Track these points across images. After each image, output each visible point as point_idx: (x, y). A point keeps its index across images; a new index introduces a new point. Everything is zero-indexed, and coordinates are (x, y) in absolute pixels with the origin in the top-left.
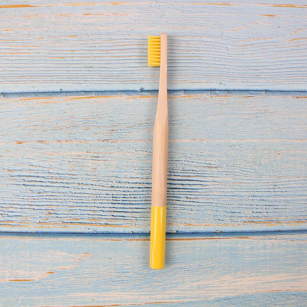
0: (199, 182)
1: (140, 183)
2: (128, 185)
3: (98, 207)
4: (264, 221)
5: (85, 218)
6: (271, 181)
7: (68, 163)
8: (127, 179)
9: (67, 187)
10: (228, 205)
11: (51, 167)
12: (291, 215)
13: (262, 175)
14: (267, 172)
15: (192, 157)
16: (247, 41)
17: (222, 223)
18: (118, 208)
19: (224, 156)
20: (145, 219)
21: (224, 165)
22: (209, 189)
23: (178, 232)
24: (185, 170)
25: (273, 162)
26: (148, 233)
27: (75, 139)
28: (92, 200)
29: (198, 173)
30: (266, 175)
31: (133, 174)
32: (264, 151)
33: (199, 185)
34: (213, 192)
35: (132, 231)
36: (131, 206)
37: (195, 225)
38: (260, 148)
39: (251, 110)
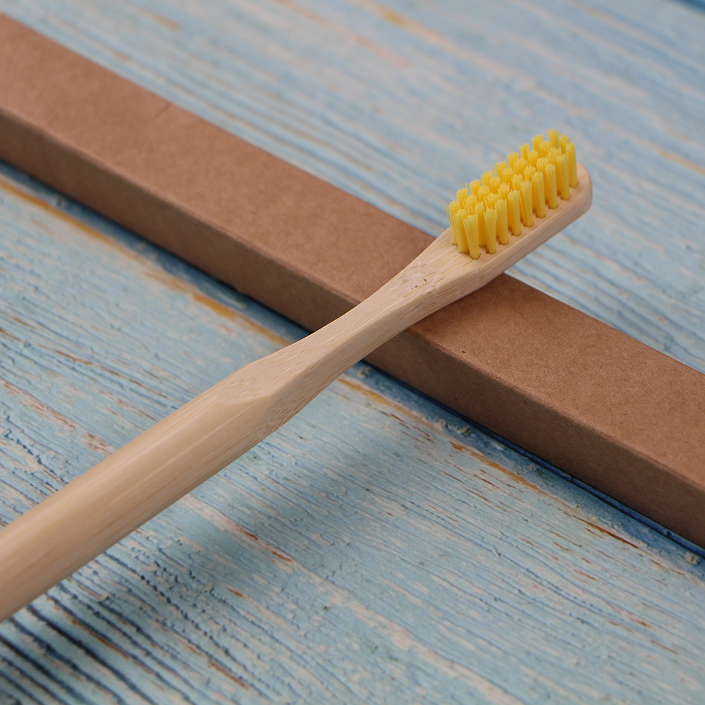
15: (185, 585)
21: (279, 694)
24: (112, 611)
29: (148, 653)
39: (577, 582)
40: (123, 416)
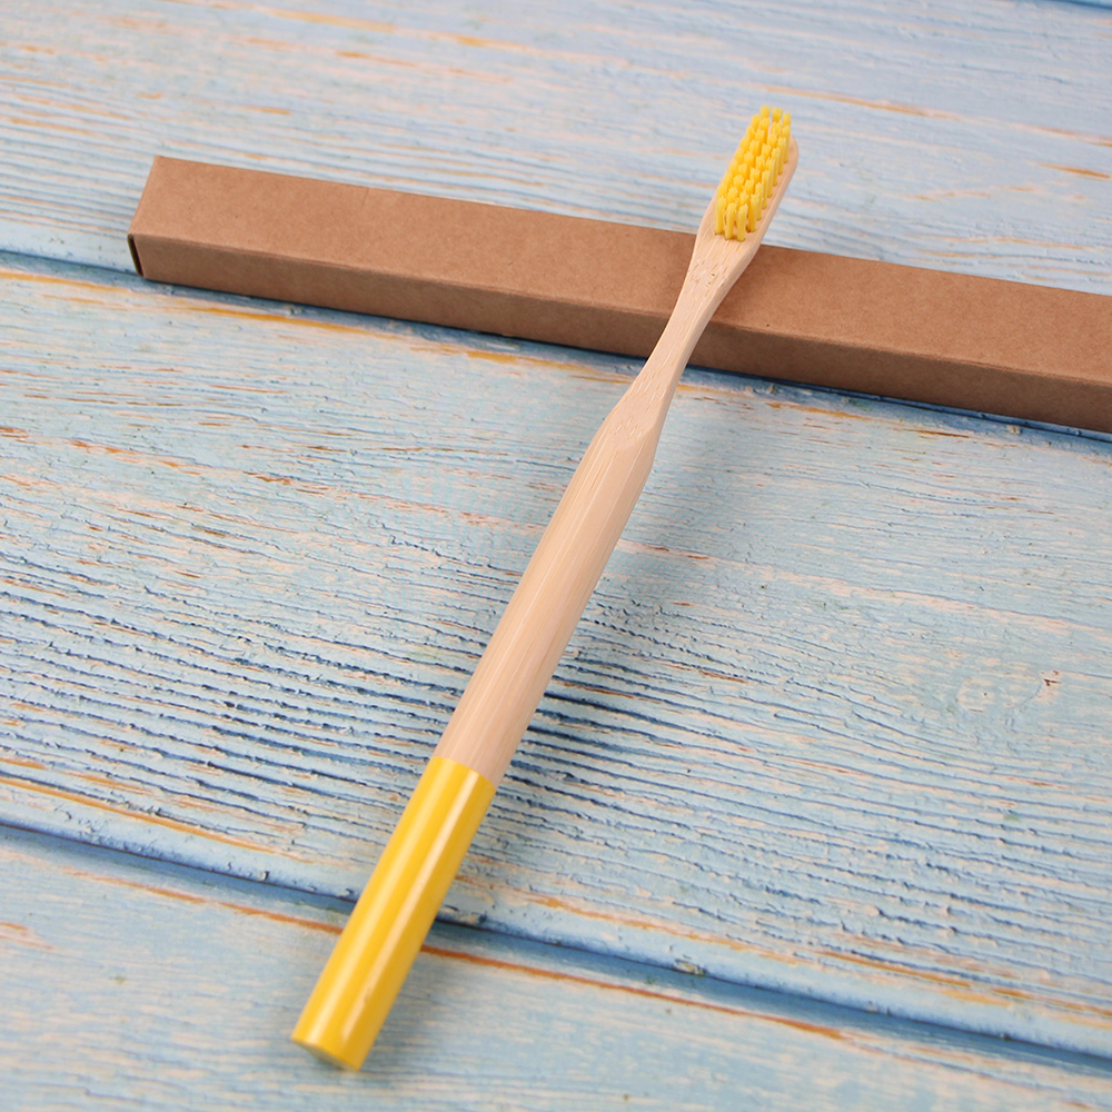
0: (642, 721)
1: (371, 672)
2: (314, 670)
3: (149, 733)
4: (936, 970)
5: (68, 767)
6: (995, 791)
7: (85, 529)
8: (319, 644)
9: (43, 622)
10: (759, 853)
11: (8, 532)
12: (1081, 972)
13: (954, 757)
14: (979, 748)
15: (637, 615)
16: (973, 239)
17: (716, 929)
18: (238, 755)
19: (784, 638)
20: (344, 831)
21: (774, 676)
22: (682, 761)
23: (485, 925)
24: (591, 662)
25: (1017, 712)
26: (342, 898)
27: (151, 451)
28: (130, 695)
29: (647, 686)
30: (975, 761)
31: (350, 630)
32: (979, 654)
33: (641, 736)
34: (700, 779)
35: (267, 873)
36: (298, 760)
37: (578, 911)
38: (959, 639)
39: (943, 485)
40: (481, 485)
